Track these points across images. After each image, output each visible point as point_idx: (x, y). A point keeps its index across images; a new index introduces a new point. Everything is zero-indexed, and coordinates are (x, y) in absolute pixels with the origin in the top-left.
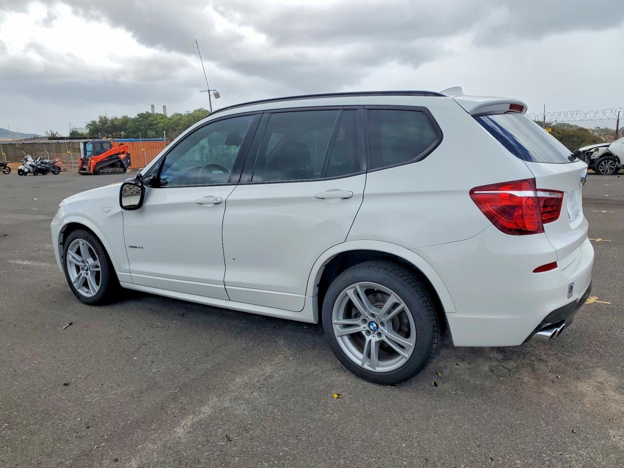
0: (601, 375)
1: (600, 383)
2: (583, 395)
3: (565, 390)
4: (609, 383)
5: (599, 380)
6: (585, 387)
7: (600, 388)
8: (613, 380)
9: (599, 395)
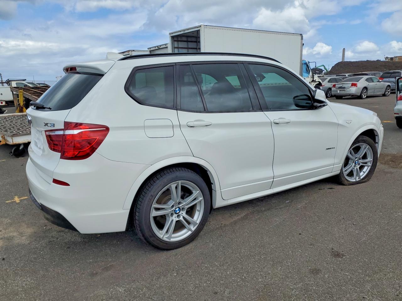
0: (24, 240)
1: (23, 236)
2: (28, 227)
3: (37, 225)
4: (18, 238)
5: (24, 238)
6: (29, 231)
7: (21, 234)
8: (17, 241)
9: (21, 231)
